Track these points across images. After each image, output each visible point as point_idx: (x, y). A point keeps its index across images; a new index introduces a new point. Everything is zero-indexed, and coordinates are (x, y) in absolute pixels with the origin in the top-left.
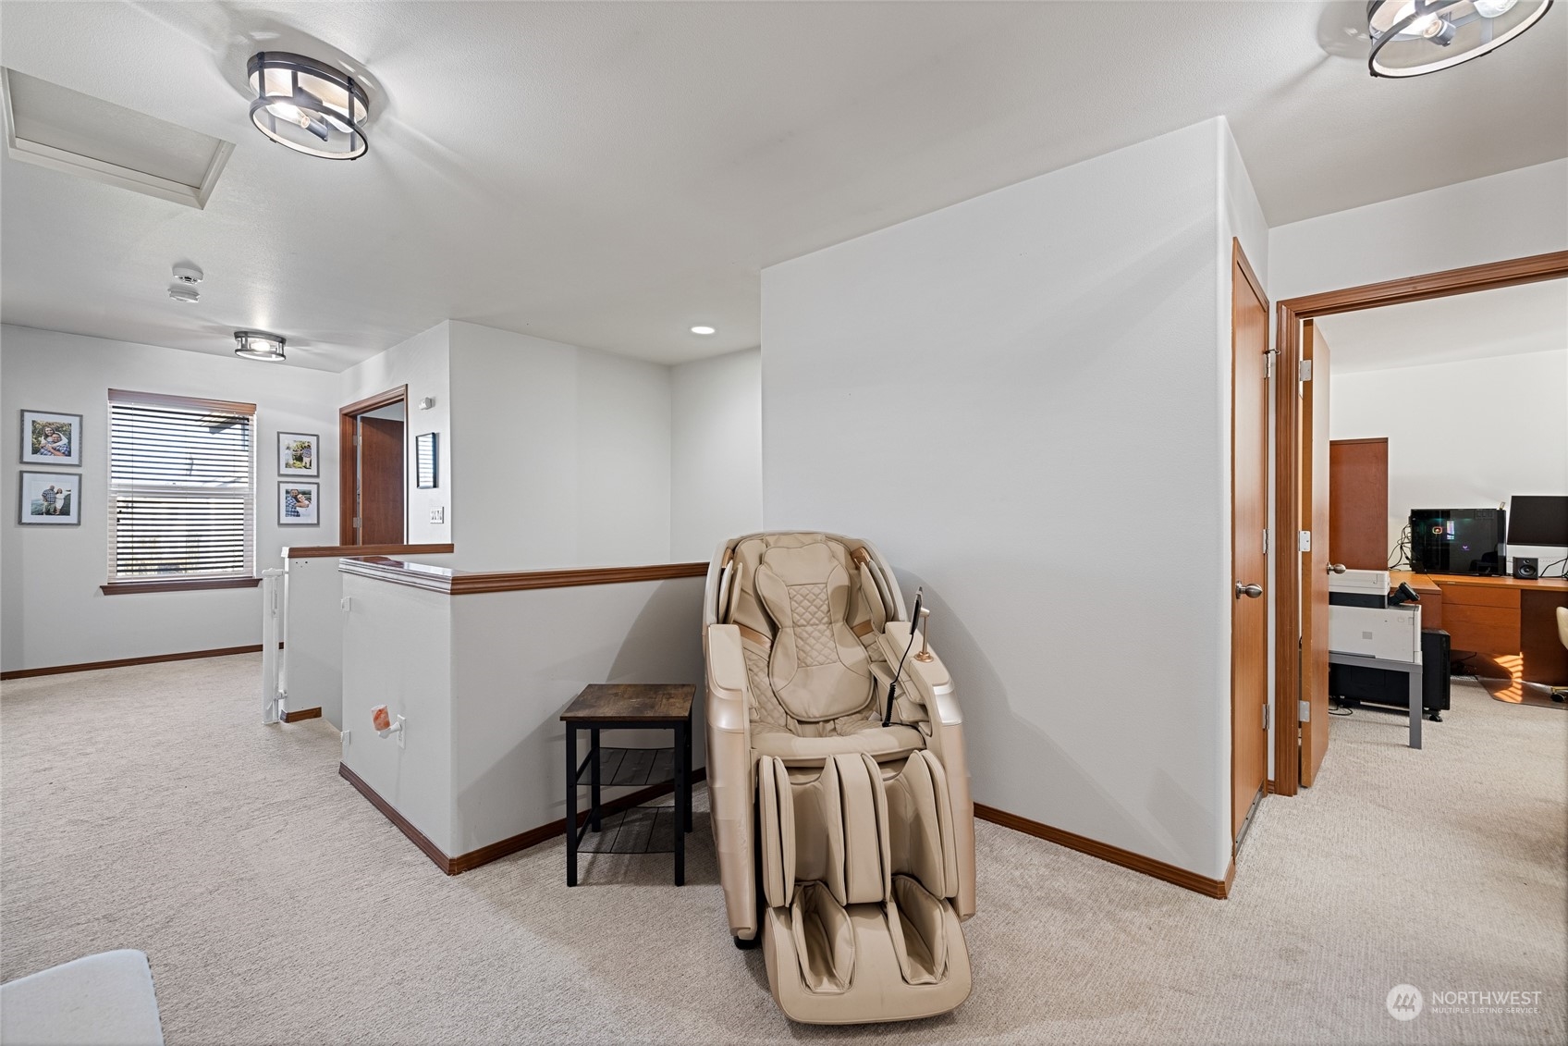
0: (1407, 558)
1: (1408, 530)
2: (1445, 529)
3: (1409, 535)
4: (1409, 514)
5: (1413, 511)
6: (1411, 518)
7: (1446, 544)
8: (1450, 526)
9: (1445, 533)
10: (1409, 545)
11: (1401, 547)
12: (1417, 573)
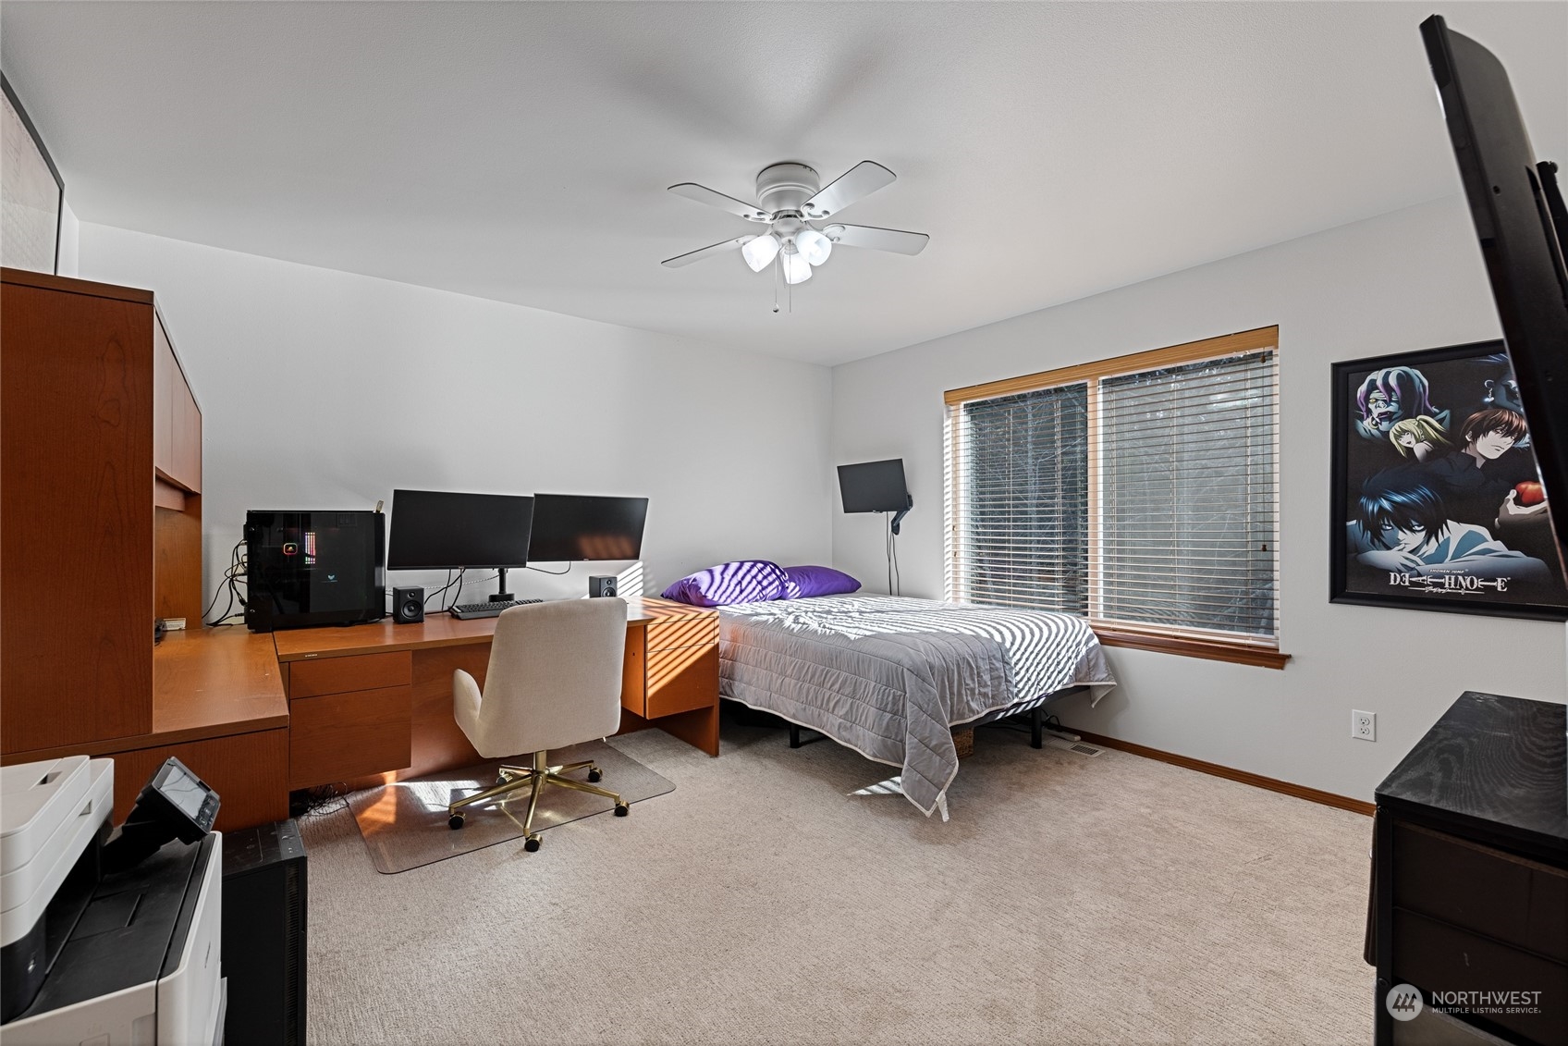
0: (242, 602)
1: (243, 550)
2: (302, 547)
3: (245, 559)
4: (244, 521)
5: (250, 515)
6: (246, 527)
7: (305, 574)
8: (310, 540)
9: (303, 555)
10: (245, 579)
11: (232, 580)
12: (257, 632)
